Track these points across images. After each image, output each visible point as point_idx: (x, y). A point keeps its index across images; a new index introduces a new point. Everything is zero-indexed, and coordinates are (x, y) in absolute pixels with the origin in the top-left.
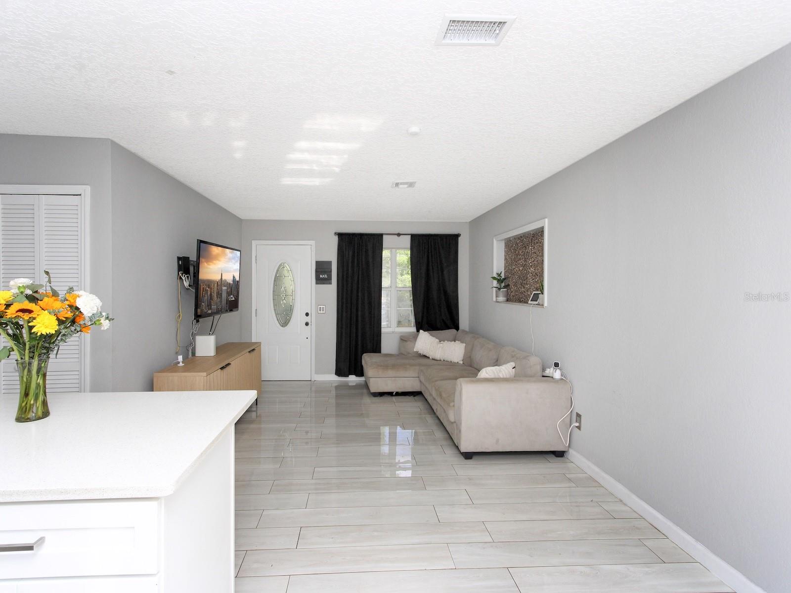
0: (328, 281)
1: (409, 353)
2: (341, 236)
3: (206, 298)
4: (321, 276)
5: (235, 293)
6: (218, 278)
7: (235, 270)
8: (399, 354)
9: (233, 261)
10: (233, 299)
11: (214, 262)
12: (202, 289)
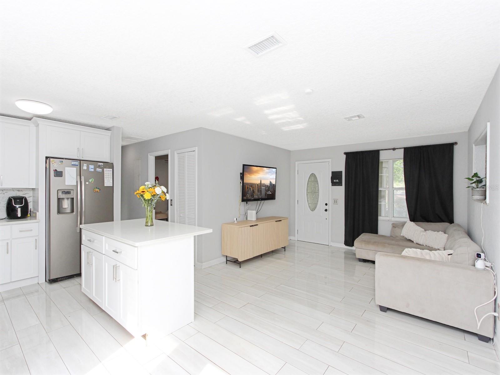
0: (340, 184)
1: (397, 237)
2: (347, 154)
3: (250, 192)
4: (335, 181)
5: (272, 190)
6: (258, 182)
7: (273, 179)
8: (390, 236)
9: (270, 174)
10: (271, 193)
11: (255, 174)
12: (246, 188)
